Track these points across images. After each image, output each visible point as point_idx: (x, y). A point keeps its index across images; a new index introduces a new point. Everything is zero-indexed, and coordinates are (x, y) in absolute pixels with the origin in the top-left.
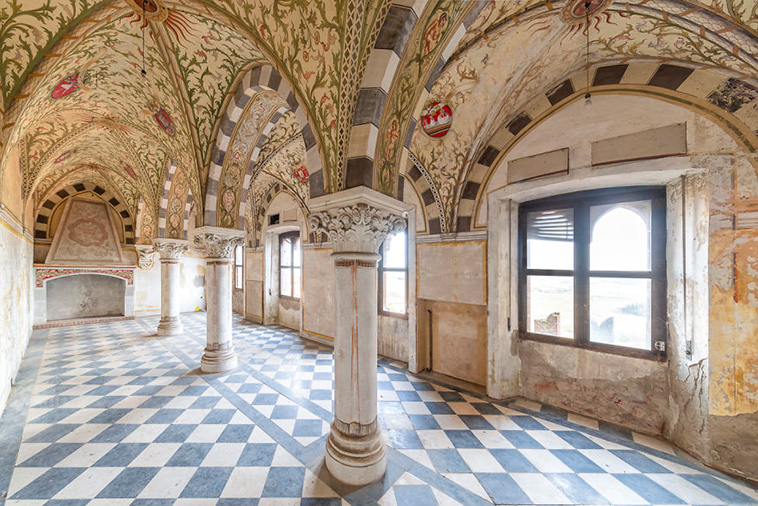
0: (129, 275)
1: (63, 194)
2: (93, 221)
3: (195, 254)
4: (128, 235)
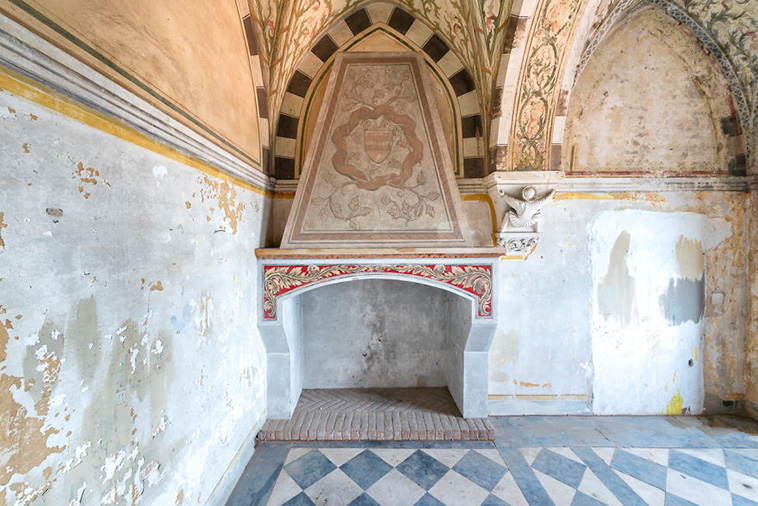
0: (480, 281)
1: (324, 48)
2: (387, 112)
3: (671, 196)
4: (471, 147)
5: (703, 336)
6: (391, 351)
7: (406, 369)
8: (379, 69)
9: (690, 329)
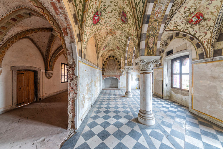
0: (119, 78)
1: (107, 59)
2: (112, 65)
3: (136, 71)
4: (119, 67)
5: (139, 82)
6: (113, 85)
7: (114, 86)
8: (112, 61)
9: (138, 82)
